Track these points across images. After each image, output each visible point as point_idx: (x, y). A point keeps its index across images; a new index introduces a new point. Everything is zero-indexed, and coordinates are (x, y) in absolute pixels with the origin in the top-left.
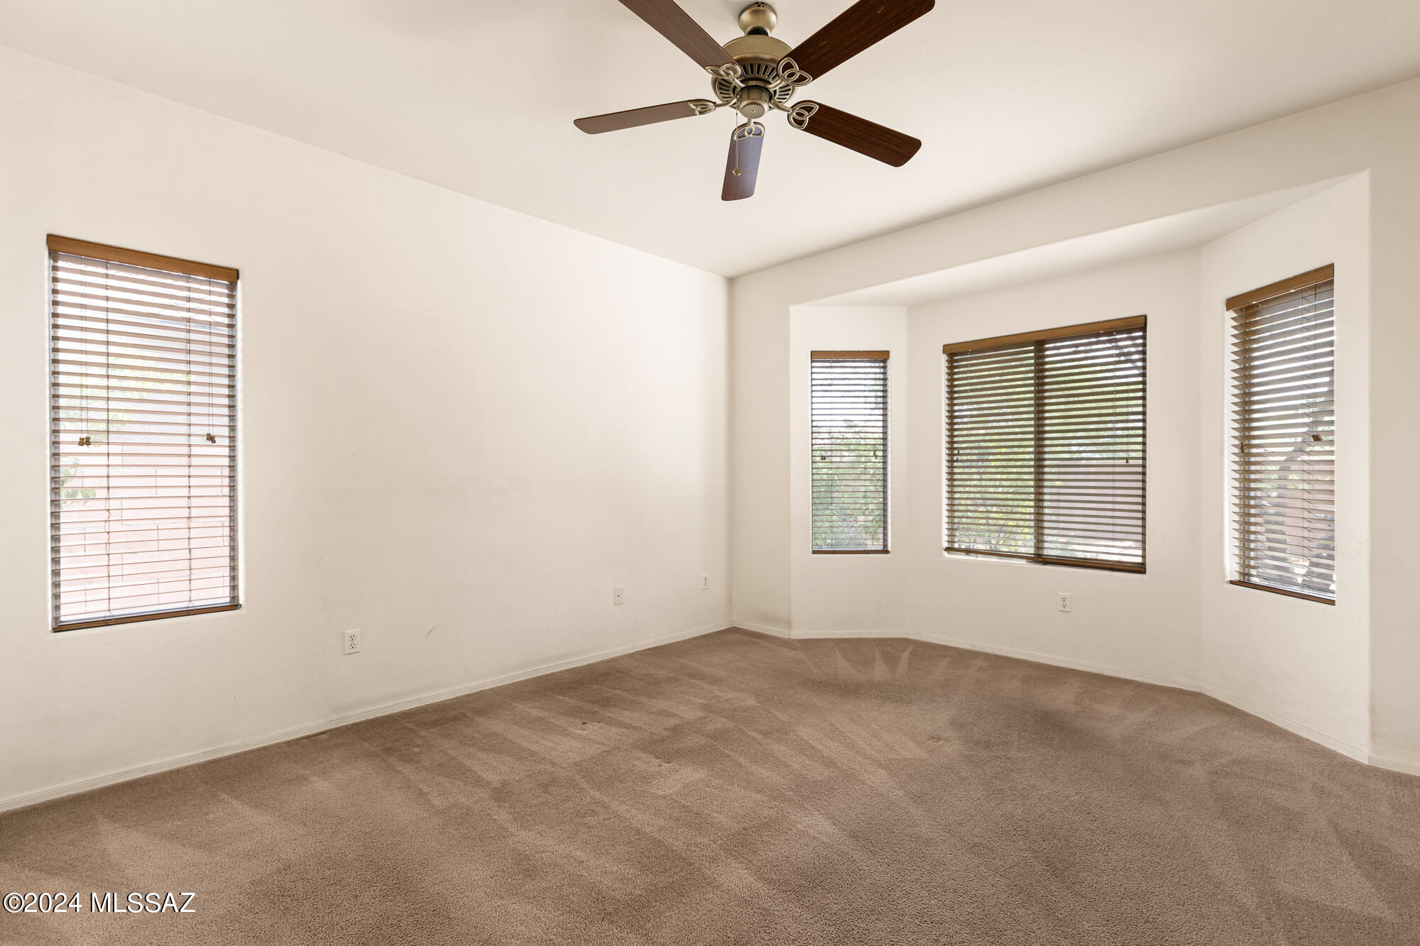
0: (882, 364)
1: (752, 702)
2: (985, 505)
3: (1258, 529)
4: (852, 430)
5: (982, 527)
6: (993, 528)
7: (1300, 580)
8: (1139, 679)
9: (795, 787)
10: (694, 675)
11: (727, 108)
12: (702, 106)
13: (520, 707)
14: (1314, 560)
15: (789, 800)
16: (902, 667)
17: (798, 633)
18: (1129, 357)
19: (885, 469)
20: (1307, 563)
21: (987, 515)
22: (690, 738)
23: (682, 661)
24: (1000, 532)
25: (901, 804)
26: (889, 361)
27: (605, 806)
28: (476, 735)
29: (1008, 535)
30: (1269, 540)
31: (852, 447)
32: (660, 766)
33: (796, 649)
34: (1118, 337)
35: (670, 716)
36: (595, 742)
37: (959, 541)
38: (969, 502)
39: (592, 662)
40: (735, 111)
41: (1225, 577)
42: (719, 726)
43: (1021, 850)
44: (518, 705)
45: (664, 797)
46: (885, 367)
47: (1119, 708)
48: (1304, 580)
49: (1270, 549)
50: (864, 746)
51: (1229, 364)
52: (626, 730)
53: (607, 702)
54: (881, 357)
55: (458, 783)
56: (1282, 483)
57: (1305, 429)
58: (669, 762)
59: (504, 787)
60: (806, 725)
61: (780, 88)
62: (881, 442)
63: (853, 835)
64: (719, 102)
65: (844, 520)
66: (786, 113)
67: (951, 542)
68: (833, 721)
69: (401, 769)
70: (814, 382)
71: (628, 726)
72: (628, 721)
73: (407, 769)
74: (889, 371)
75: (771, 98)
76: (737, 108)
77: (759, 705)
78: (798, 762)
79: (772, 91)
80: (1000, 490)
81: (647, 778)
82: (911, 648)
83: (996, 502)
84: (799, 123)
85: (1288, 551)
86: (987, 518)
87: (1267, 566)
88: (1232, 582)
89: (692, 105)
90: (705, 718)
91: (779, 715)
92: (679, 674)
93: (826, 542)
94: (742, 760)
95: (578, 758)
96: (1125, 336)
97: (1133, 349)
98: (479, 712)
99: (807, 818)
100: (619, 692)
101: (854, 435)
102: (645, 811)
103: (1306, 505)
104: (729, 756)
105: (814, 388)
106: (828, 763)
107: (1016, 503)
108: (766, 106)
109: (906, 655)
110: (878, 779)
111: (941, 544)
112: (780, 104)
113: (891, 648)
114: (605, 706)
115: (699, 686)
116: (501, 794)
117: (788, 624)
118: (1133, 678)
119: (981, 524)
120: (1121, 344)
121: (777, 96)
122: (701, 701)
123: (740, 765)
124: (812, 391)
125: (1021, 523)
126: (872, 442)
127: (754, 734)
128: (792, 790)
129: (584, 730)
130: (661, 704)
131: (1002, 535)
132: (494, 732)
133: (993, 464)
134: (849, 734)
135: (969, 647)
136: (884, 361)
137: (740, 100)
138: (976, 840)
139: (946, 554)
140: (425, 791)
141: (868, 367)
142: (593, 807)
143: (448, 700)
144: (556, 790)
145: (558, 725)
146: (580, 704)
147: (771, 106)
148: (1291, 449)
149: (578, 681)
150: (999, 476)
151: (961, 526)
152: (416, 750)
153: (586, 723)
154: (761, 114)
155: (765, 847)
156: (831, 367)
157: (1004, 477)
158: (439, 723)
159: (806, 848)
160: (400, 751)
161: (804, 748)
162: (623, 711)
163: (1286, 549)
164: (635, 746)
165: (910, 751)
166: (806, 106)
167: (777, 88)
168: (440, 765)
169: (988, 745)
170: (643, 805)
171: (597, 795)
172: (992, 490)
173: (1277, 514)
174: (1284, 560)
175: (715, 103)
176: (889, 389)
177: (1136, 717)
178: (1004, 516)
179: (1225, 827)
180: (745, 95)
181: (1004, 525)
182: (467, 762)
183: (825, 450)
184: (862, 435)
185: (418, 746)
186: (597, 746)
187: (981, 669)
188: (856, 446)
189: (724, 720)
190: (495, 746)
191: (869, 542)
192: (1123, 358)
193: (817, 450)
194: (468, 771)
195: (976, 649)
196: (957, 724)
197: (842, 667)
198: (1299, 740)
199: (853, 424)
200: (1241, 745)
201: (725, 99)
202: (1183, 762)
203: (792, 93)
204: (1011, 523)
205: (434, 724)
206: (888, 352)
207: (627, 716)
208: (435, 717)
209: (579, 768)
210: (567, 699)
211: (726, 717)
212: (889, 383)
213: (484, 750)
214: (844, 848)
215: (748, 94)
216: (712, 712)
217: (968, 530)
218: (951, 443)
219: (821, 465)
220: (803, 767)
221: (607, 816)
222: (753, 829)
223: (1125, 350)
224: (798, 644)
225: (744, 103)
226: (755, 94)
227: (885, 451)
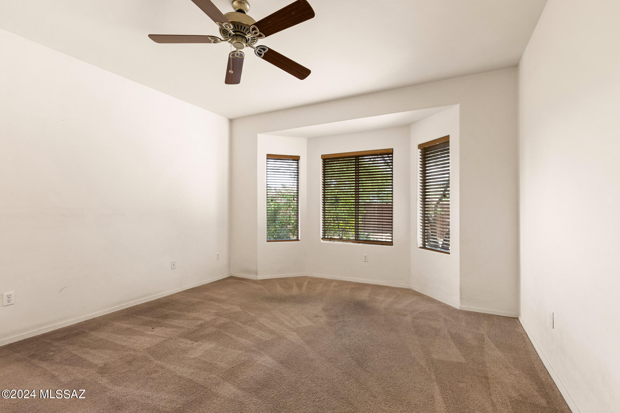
0: (297, 162)
1: (239, 309)
2: (338, 221)
3: (428, 228)
4: (285, 189)
5: (337, 229)
6: (340, 229)
7: (440, 246)
8: (391, 285)
9: (257, 345)
10: (211, 300)
11: (227, 42)
12: (215, 40)
13: (117, 324)
14: (444, 239)
15: (254, 351)
16: (304, 289)
17: (260, 277)
18: (388, 164)
19: (297, 205)
20: (442, 240)
21: (338, 224)
22: (208, 329)
23: (205, 293)
24: (343, 231)
25: (302, 346)
26: (300, 160)
27: (162, 367)
28: (90, 341)
29: (346, 232)
30: (432, 232)
31: (284, 196)
32: (193, 344)
33: (259, 284)
34: (384, 156)
35: (198, 320)
36: (159, 337)
37: (327, 235)
38: (331, 219)
39: (158, 298)
40: (230, 44)
41: (418, 246)
42: (222, 322)
43: (347, 357)
44: (115, 323)
45: (194, 359)
46: (298, 163)
47: (384, 297)
48: (442, 246)
49: (432, 235)
50: (287, 323)
51: (419, 169)
52: (175, 329)
53: (166, 317)
54: (296, 159)
55: (77, 368)
56: (435, 212)
57: (442, 193)
58: (197, 342)
59: (105, 366)
60: (262, 317)
61: (251, 38)
62: (296, 194)
63: (282, 362)
64: (223, 39)
65: (282, 227)
66: (254, 50)
67: (324, 235)
68: (275, 314)
69: (40, 365)
70: (268, 168)
71: (177, 327)
72: (177, 325)
73: (44, 365)
74: (300, 165)
75: (247, 42)
76: (231, 43)
77: (241, 310)
78: (258, 334)
79: (247, 38)
80: (343, 214)
81: (185, 351)
82: (308, 280)
83: (342, 219)
84: (260, 55)
85: (437, 236)
86: (339, 226)
87: (431, 241)
88: (420, 248)
89: (209, 38)
90: (216, 319)
91: (251, 314)
92: (204, 300)
93: (274, 237)
94: (233, 336)
95: (149, 346)
96: (387, 156)
97: (389, 161)
98: (93, 329)
99: (261, 358)
100: (172, 311)
101: (285, 191)
102: (184, 367)
103: (442, 219)
104: (226, 335)
105: (268, 170)
106: (272, 332)
107: (349, 219)
108: (244, 45)
109: (306, 283)
110: (293, 337)
111: (320, 236)
112: (251, 45)
113: (299, 281)
114: (165, 319)
115: (214, 304)
116: (103, 370)
117: (256, 273)
118: (389, 285)
119: (336, 228)
120: (385, 159)
121: (250, 41)
122: (214, 311)
123: (232, 338)
124: (267, 172)
125: (351, 227)
126: (292, 194)
127: (240, 324)
128: (255, 346)
129: (153, 331)
130: (194, 315)
131: (344, 232)
132: (101, 338)
133: (341, 204)
134: (281, 319)
135: (330, 278)
136: (298, 160)
137: (233, 40)
138: (331, 356)
139: (322, 241)
140: (56, 375)
141: (291, 162)
142: (156, 369)
143: (73, 325)
144: (136, 363)
145: (138, 331)
146: (151, 319)
147: (247, 45)
148: (438, 200)
149: (150, 308)
150: (343, 209)
151: (328, 229)
152: (51, 353)
153: (154, 328)
154: (243, 48)
155: (242, 374)
156: (275, 162)
157: (345, 209)
158: (67, 337)
159: (261, 371)
160: (40, 355)
161: (261, 327)
162: (175, 320)
163: (436, 235)
164: (180, 336)
165: (307, 323)
166: (263, 48)
167: (250, 38)
168: (66, 360)
169: (337, 317)
170: (183, 364)
171: (159, 362)
172: (340, 214)
173: (434, 223)
174: (436, 239)
175: (221, 39)
176: (300, 172)
177: (389, 300)
178: (345, 225)
179: (417, 338)
180: (235, 38)
181: (345, 228)
182: (84, 356)
183: (273, 197)
184: (289, 191)
185: (52, 351)
186: (160, 338)
187: (335, 286)
188: (286, 196)
189: (225, 319)
190: (101, 345)
191: (291, 236)
192: (386, 164)
193: (270, 197)
194: (84, 361)
195: (334, 278)
196: (325, 310)
197: (279, 290)
198: (440, 303)
199: (285, 186)
200: (423, 307)
201: (226, 38)
202: (404, 315)
203: (257, 41)
204: (348, 227)
205: (64, 338)
206: (299, 156)
207: (176, 322)
208: (64, 335)
209: (149, 351)
210: (144, 317)
211: (226, 317)
212: (300, 169)
213: (95, 348)
214: (277, 369)
215: (236, 38)
216: (219, 316)
217: (330, 230)
218: (324, 195)
219: (271, 204)
220: (261, 336)
221: (163, 372)
222: (237, 367)
223: (387, 161)
224: (260, 282)
225: (234, 42)
226: (239, 39)
227: (298, 198)
